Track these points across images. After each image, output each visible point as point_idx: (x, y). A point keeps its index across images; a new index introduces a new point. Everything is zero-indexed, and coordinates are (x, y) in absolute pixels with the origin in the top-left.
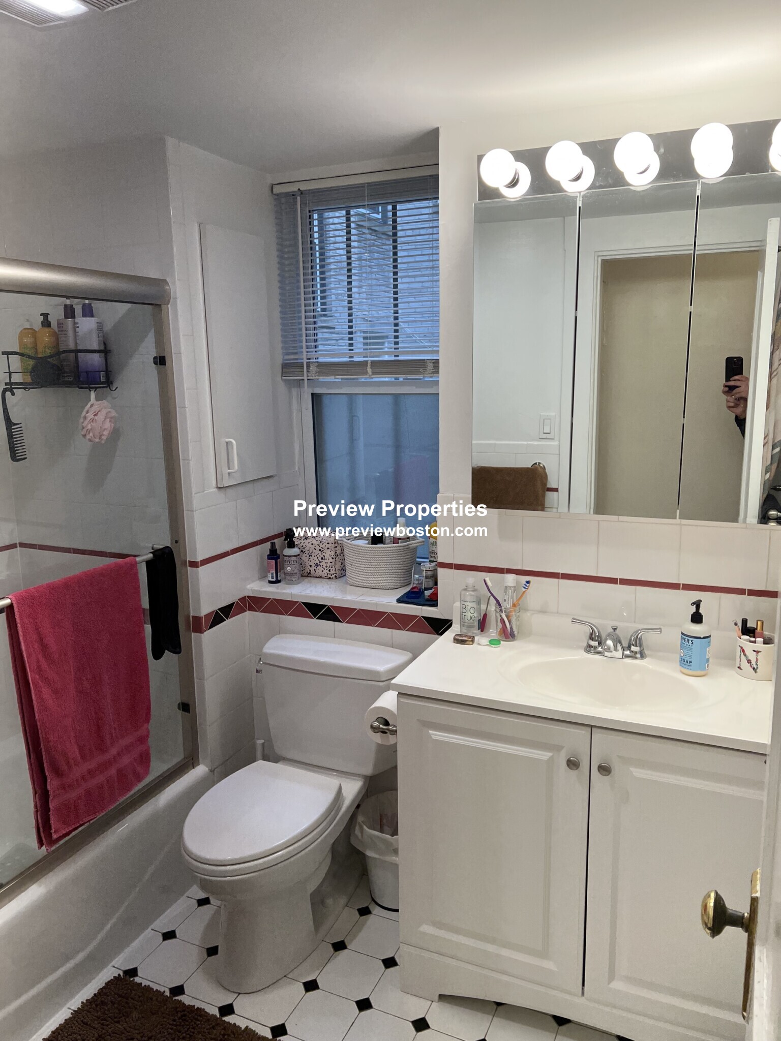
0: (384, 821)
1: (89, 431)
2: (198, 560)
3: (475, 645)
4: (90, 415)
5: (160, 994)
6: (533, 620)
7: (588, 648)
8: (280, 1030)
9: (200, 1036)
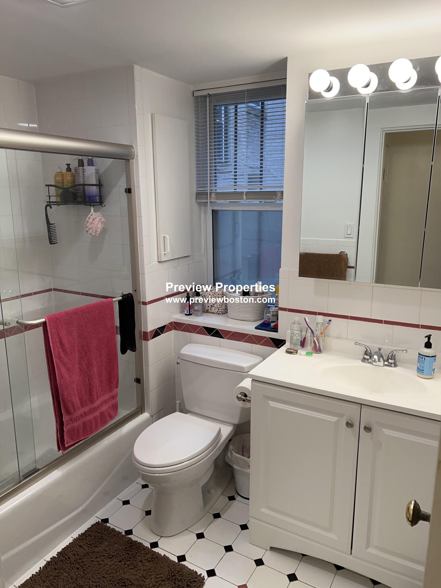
0: (245, 450)
1: (90, 229)
2: (147, 300)
3: (298, 355)
4: (91, 220)
5: (120, 533)
6: (332, 342)
7: (364, 360)
8: (182, 558)
9: (139, 558)
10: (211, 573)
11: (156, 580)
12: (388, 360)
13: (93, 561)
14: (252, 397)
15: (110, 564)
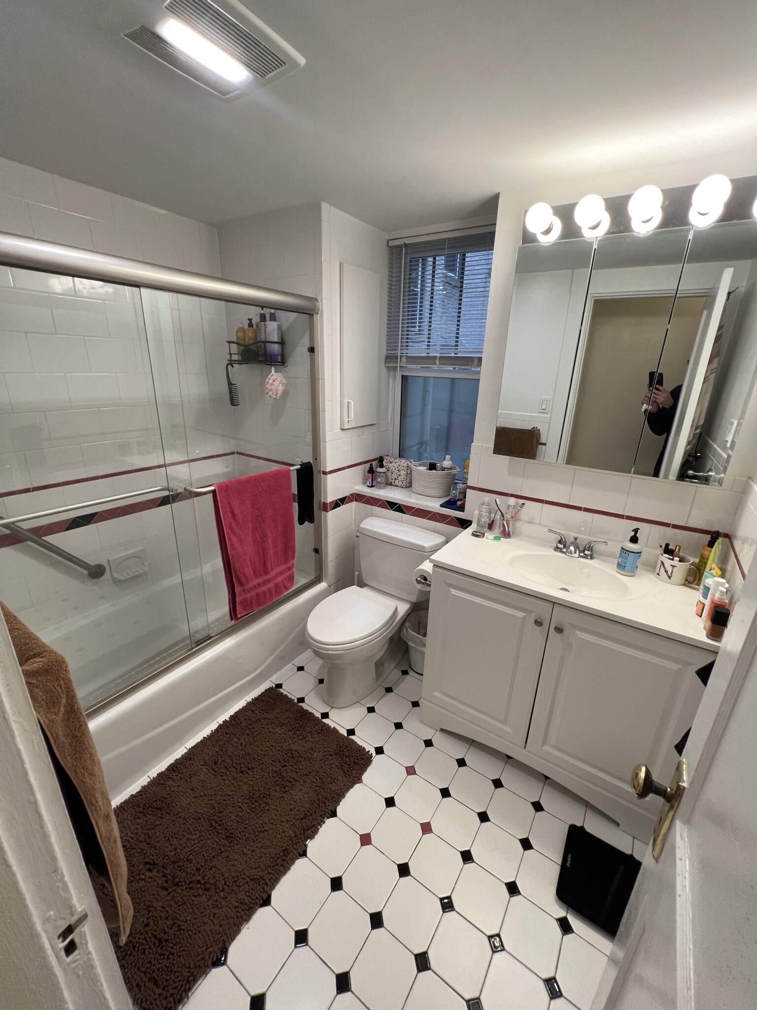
0: (421, 626)
1: (269, 390)
2: (328, 470)
3: (484, 538)
4: (271, 381)
5: (292, 700)
6: (522, 527)
7: (557, 549)
8: (351, 732)
9: (309, 728)
10: (379, 751)
11: (324, 754)
12: (584, 551)
13: (263, 728)
14: (433, 580)
15: (279, 732)
